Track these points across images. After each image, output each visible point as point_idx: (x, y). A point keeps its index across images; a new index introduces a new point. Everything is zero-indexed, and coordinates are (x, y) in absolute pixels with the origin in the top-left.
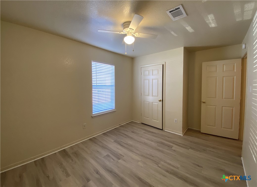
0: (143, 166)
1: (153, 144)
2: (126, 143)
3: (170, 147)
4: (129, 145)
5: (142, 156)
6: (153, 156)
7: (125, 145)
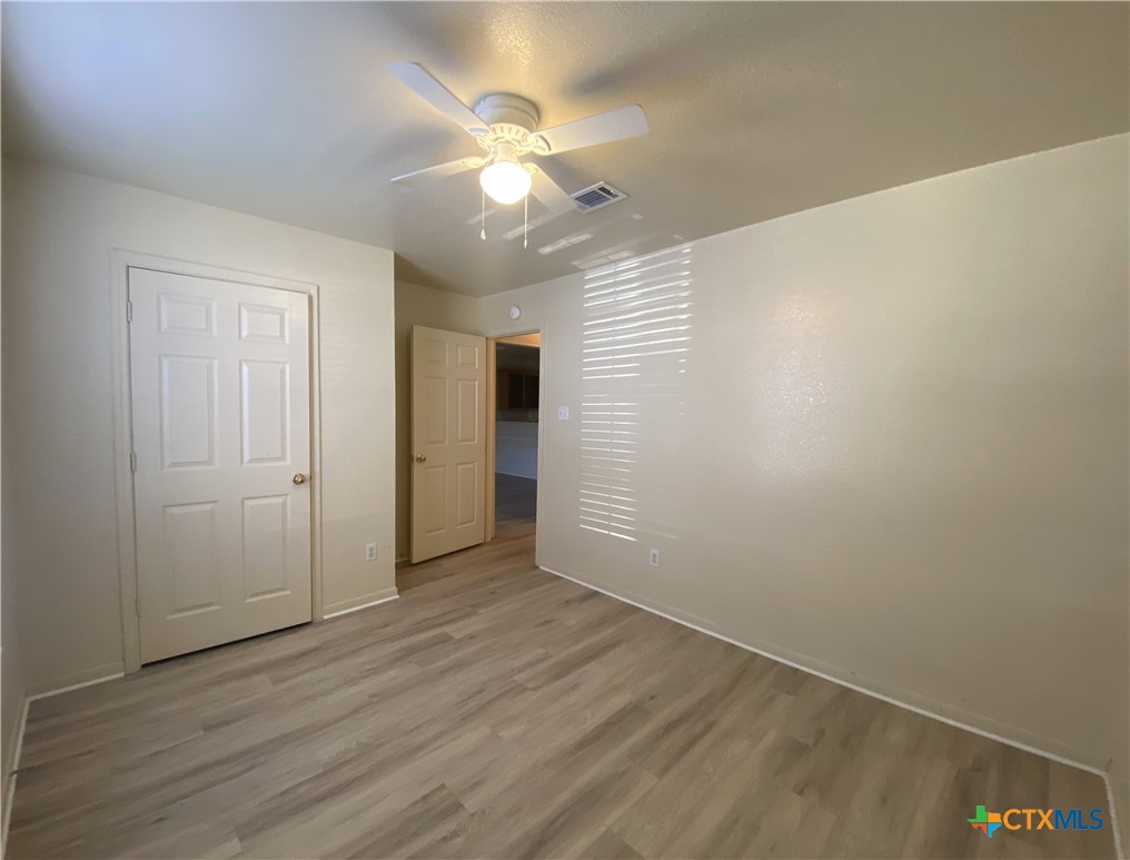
0: (522, 727)
1: (395, 675)
2: (321, 770)
3: (445, 640)
4: (350, 761)
5: (465, 719)
6: (481, 691)
7: (345, 774)
